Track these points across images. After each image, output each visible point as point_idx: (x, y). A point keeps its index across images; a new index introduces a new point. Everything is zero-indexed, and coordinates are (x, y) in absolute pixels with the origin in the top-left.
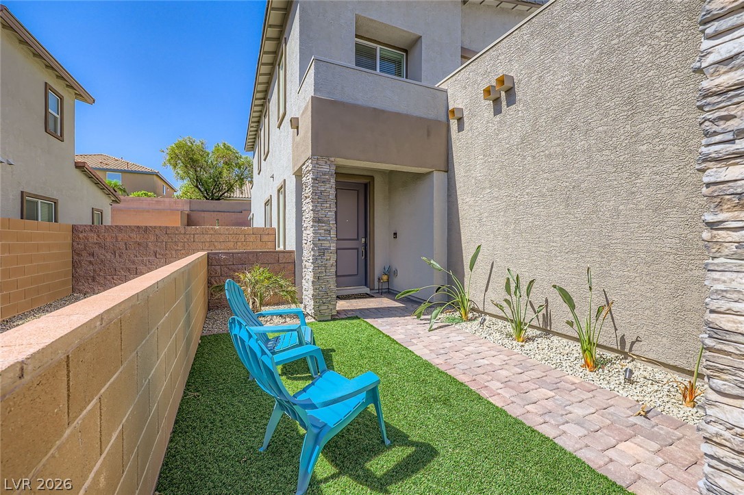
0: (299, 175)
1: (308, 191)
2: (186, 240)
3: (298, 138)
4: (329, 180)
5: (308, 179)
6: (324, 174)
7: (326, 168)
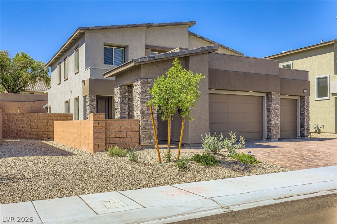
0: (85, 97)
1: (88, 104)
2: (38, 118)
3: (85, 86)
4: (94, 101)
5: (88, 100)
6: (93, 99)
7: (93, 98)
